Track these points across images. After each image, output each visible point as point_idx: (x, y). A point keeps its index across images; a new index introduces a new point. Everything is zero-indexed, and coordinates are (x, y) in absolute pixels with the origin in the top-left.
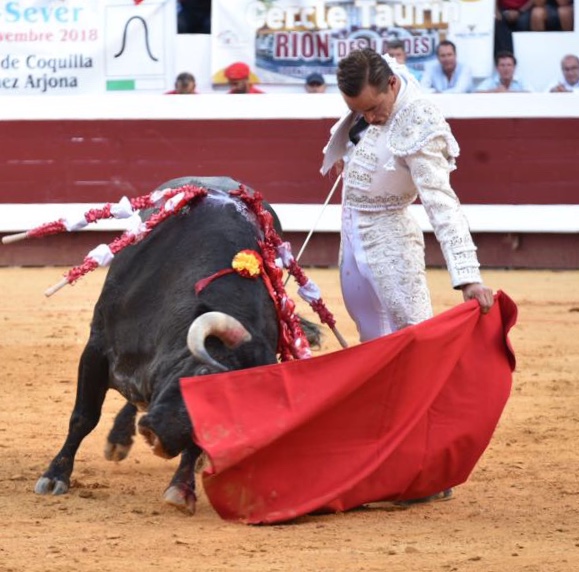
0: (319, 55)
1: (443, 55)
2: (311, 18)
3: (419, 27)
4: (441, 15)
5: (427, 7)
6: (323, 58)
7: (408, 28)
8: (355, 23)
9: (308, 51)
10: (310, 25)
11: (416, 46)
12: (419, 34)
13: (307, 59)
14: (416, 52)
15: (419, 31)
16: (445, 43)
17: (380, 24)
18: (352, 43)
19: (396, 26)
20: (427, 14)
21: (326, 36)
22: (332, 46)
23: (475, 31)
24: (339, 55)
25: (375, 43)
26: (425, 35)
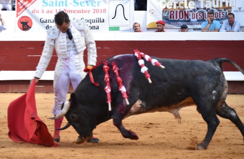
0: (185, 18)
1: (230, 18)
2: (182, 5)
3: (221, 8)
4: (229, 4)
5: (224, 1)
6: (187, 19)
7: (217, 9)
8: (198, 7)
9: (181, 17)
10: (182, 8)
11: (220, 15)
12: (221, 11)
13: (181, 20)
14: (220, 17)
16: (231, 14)
17: (207, 7)
18: (197, 14)
19: (213, 8)
20: (224, 4)
21: (188, 11)
22: (190, 15)
23: (241, 10)
24: (192, 18)
25: (205, 14)
26: (223, 11)
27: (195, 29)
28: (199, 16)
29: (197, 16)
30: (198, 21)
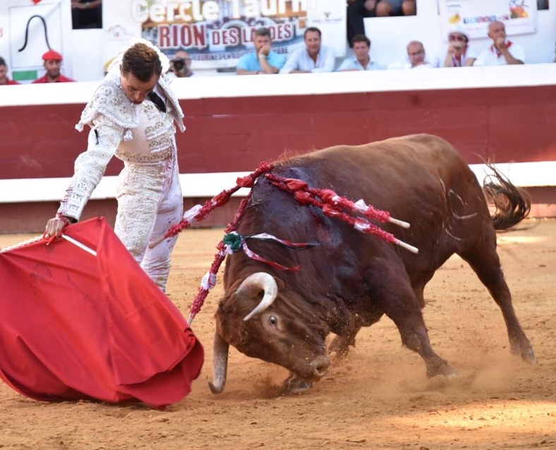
0: (197, 44)
1: (310, 40)
2: (188, 12)
3: (283, 16)
4: (300, 4)
6: (200, 46)
7: (272, 17)
8: (226, 15)
9: (187, 41)
10: (187, 18)
11: (280, 32)
12: (282, 22)
13: (186, 48)
14: (280, 37)
15: (282, 19)
16: (312, 29)
17: (248, 15)
18: (224, 32)
19: (262, 16)
20: (289, 4)
21: (202, 27)
22: (208, 35)
23: (330, 17)
24: (214, 44)
25: (244, 31)
26: (287, 22)
27: (220, 70)
28: (229, 39)
29: (224, 38)
30: (229, 49)
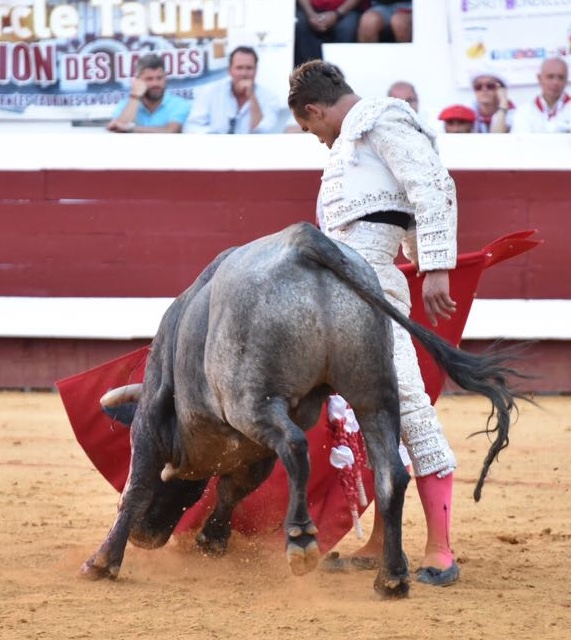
0: (39, 77)
2: (26, 22)
3: (185, 35)
4: (216, 16)
5: (196, 6)
6: (44, 82)
7: (169, 37)
8: (90, 30)
9: (22, 71)
10: (25, 33)
11: (181, 63)
12: (186, 46)
13: (21, 83)
15: (185, 41)
17: (128, 31)
18: (86, 60)
19: (152, 34)
20: (197, 15)
21: (49, 49)
22: (58, 64)
23: (267, 40)
24: (68, 78)
25: (120, 58)
26: (194, 46)
27: (76, 123)
28: (93, 71)
29: (86, 68)
30: (93, 87)
